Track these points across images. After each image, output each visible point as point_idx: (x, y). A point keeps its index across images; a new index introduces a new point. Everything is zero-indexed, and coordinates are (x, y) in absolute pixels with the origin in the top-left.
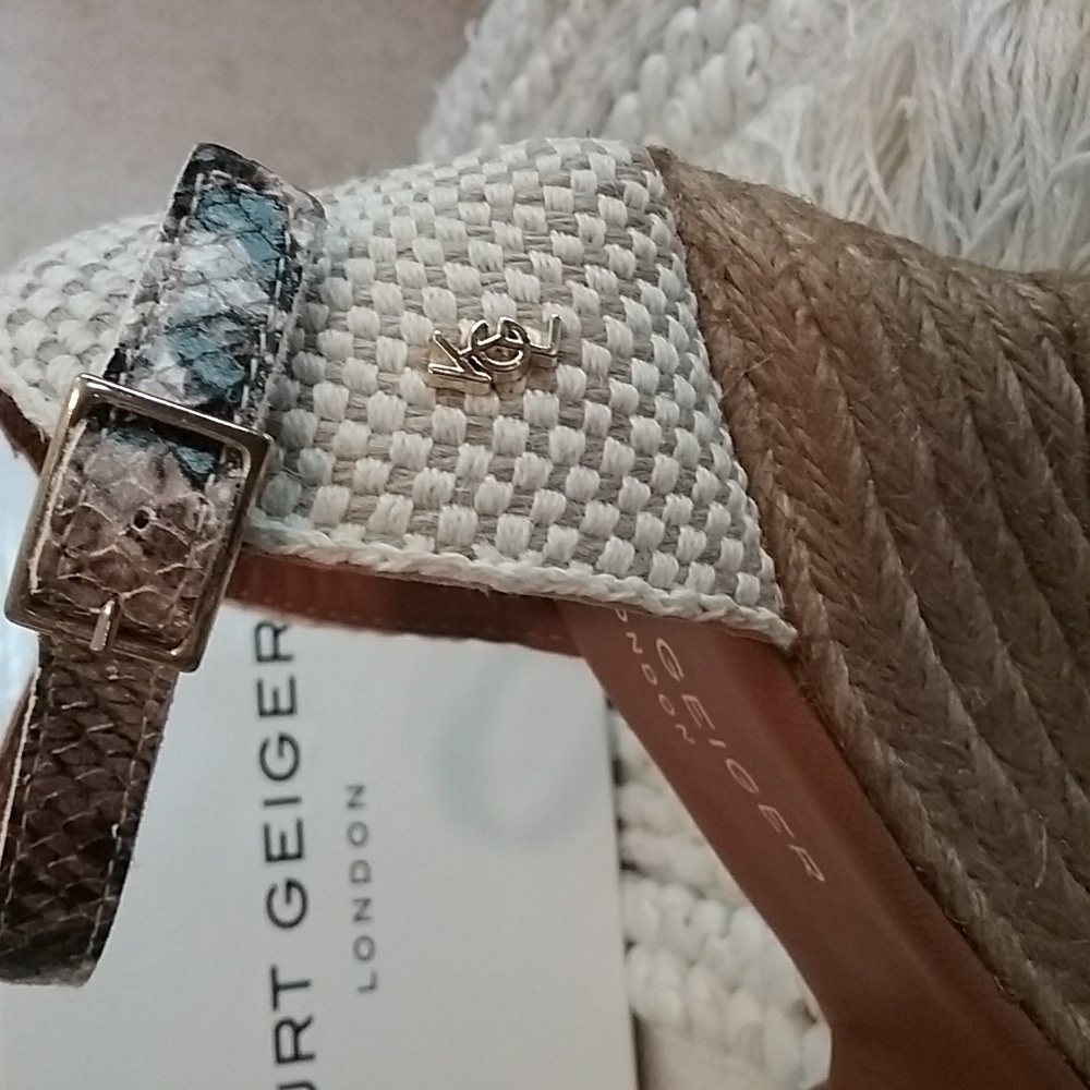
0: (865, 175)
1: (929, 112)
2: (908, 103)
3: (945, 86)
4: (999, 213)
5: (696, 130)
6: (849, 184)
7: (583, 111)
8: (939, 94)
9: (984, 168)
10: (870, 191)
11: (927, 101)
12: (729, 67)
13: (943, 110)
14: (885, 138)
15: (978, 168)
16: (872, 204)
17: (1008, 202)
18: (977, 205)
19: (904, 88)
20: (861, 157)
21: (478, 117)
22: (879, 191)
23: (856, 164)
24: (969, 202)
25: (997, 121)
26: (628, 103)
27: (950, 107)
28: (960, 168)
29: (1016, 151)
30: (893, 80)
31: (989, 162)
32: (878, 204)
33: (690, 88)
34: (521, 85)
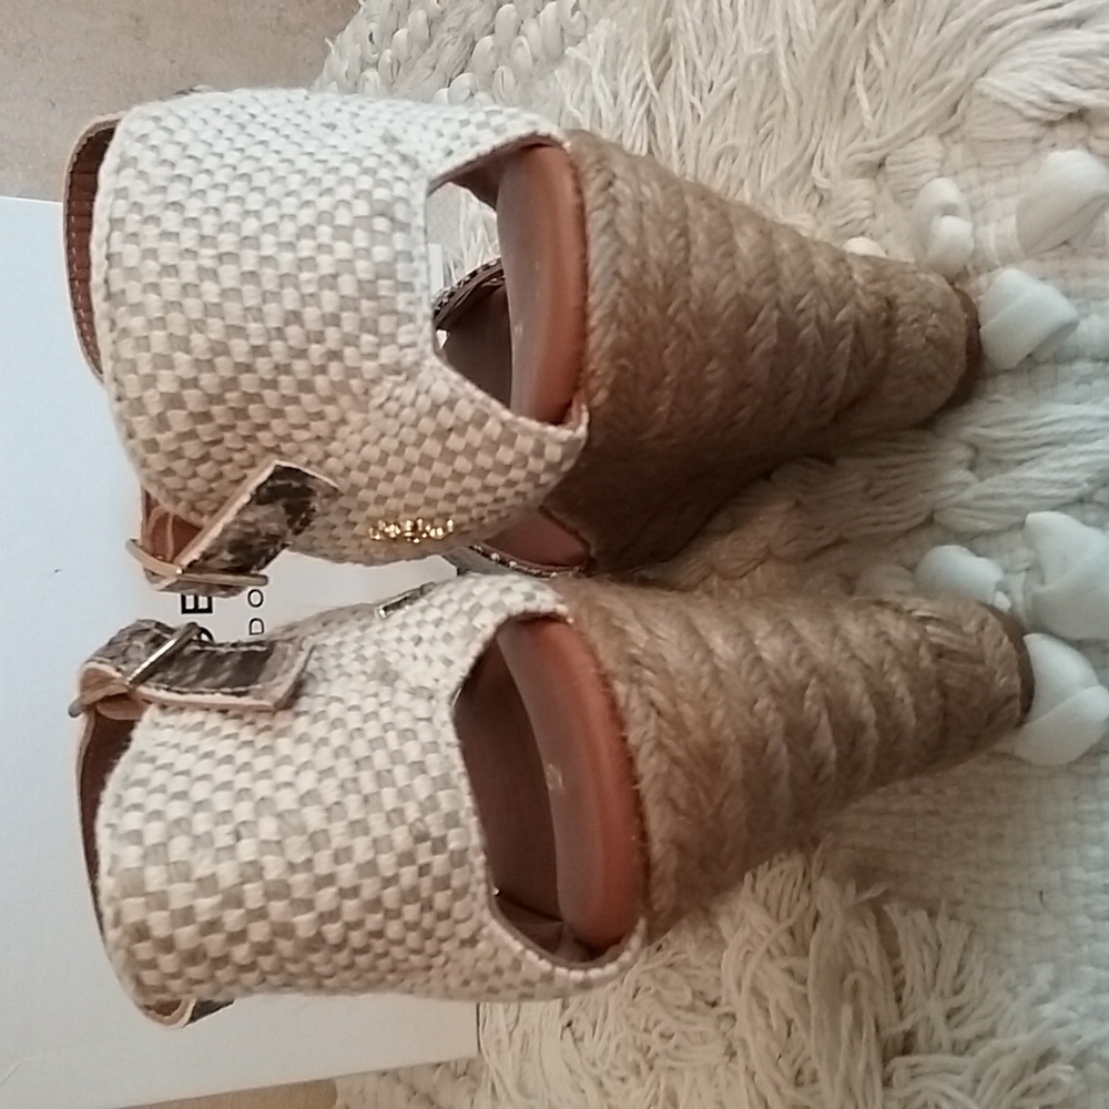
0: (644, 75)
1: (681, 27)
2: (669, 22)
3: (691, 10)
4: (722, 94)
5: (535, 60)
6: (633, 82)
7: (450, 53)
8: (687, 14)
9: (715, 66)
10: (647, 88)
11: (680, 19)
12: (559, 9)
13: (689, 25)
14: (657, 50)
15: (712, 66)
16: (648, 96)
17: (727, 86)
18: (710, 91)
19: (667, 14)
20: (641, 63)
21: (364, 64)
22: (652, 87)
23: (638, 67)
24: (706, 89)
25: (724, 33)
26: (486, 42)
27: (694, 23)
28: (700, 66)
29: (733, 53)
30: (662, 9)
31: (719, 62)
32: (652, 96)
33: (531, 28)
34: (402, 34)
